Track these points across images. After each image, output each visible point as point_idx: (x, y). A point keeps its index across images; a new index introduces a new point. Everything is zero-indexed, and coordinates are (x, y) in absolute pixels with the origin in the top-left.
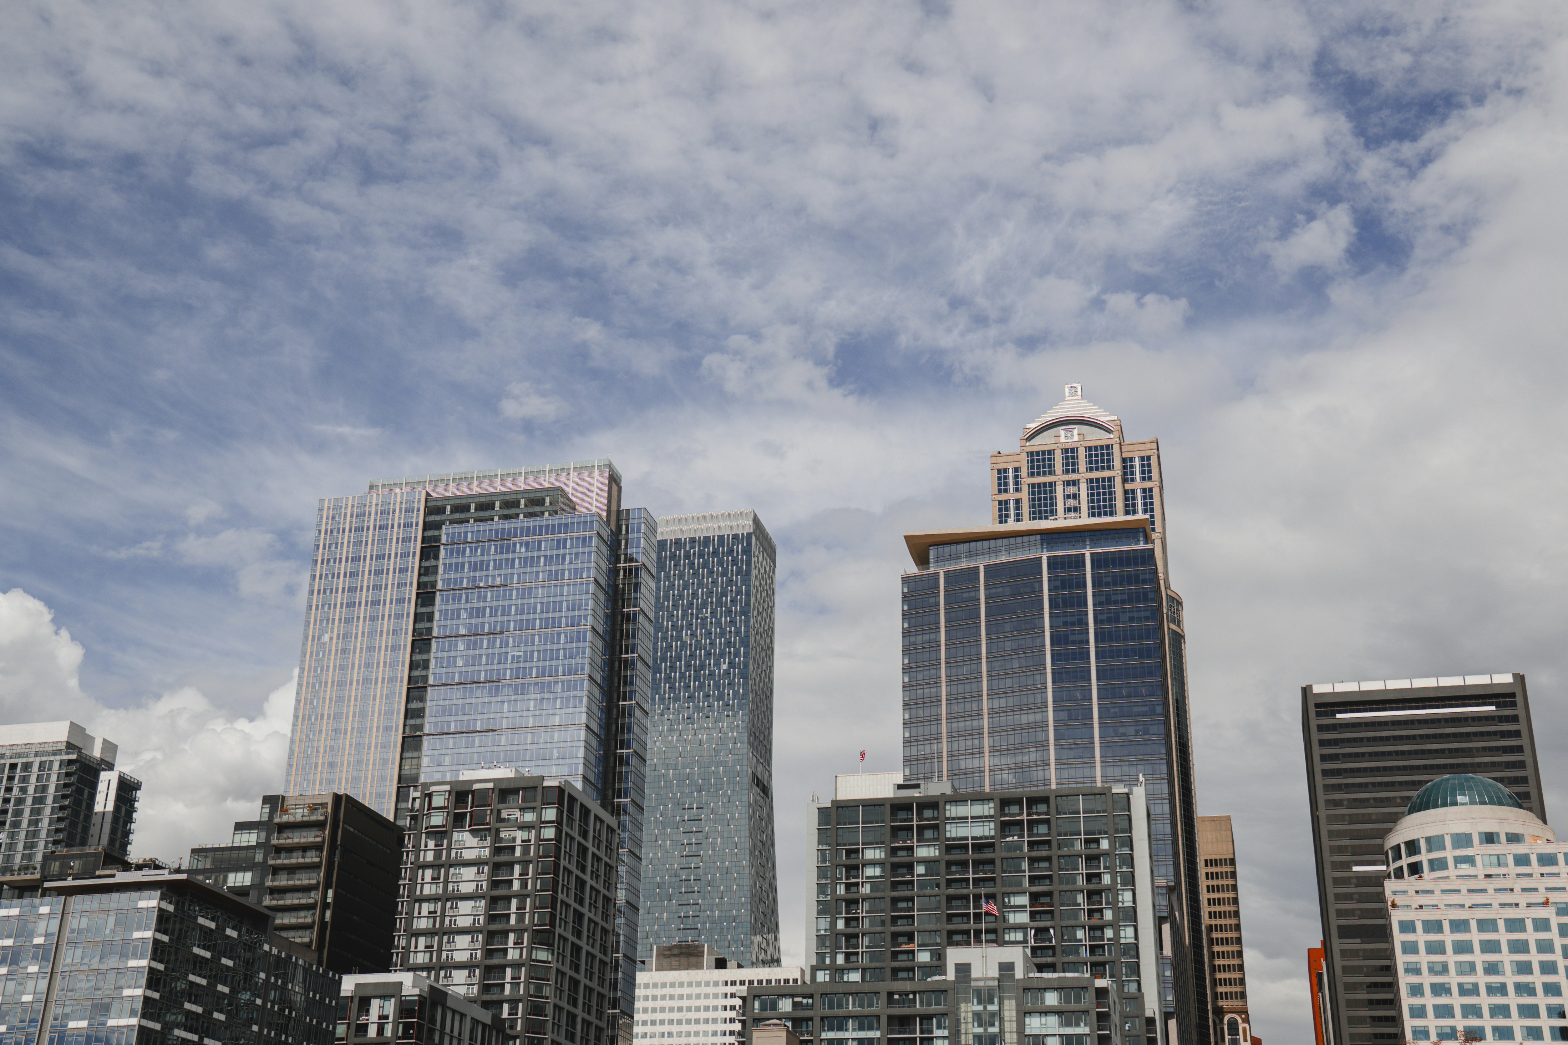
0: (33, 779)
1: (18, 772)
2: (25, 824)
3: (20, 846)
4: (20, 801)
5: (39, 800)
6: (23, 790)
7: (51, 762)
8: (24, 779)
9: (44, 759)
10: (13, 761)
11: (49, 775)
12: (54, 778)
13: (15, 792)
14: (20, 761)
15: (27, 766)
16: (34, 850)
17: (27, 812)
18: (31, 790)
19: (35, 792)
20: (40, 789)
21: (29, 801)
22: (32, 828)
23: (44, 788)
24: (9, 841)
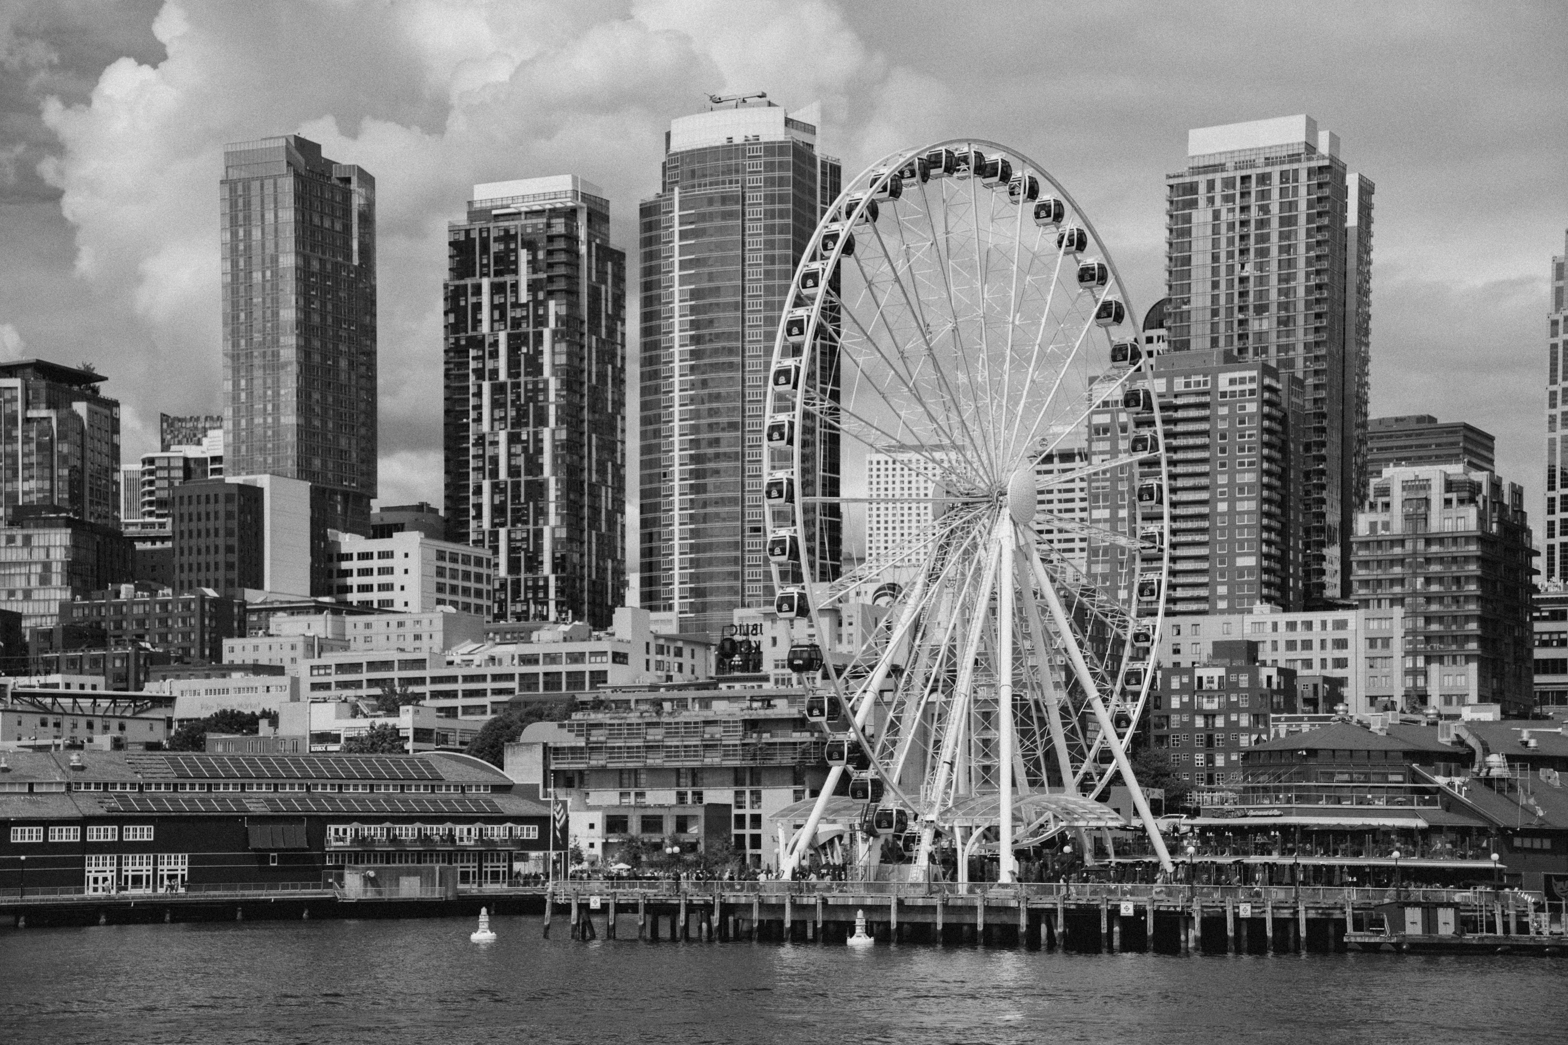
0: (1275, 194)
1: (1254, 187)
2: (1274, 252)
3: (1274, 280)
4: (1262, 224)
5: (1287, 221)
6: (1265, 209)
7: (1296, 171)
8: (1264, 195)
9: (1286, 167)
10: (1244, 173)
11: (1296, 189)
12: (1303, 191)
13: (1254, 214)
14: (1253, 172)
15: (1264, 179)
16: (1293, 284)
17: (1274, 238)
18: (1275, 209)
19: (1281, 211)
20: (1287, 207)
21: (1275, 223)
22: (1285, 256)
23: (1292, 205)
24: (1258, 273)
